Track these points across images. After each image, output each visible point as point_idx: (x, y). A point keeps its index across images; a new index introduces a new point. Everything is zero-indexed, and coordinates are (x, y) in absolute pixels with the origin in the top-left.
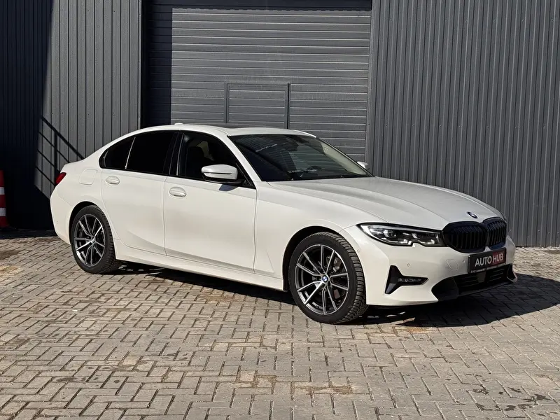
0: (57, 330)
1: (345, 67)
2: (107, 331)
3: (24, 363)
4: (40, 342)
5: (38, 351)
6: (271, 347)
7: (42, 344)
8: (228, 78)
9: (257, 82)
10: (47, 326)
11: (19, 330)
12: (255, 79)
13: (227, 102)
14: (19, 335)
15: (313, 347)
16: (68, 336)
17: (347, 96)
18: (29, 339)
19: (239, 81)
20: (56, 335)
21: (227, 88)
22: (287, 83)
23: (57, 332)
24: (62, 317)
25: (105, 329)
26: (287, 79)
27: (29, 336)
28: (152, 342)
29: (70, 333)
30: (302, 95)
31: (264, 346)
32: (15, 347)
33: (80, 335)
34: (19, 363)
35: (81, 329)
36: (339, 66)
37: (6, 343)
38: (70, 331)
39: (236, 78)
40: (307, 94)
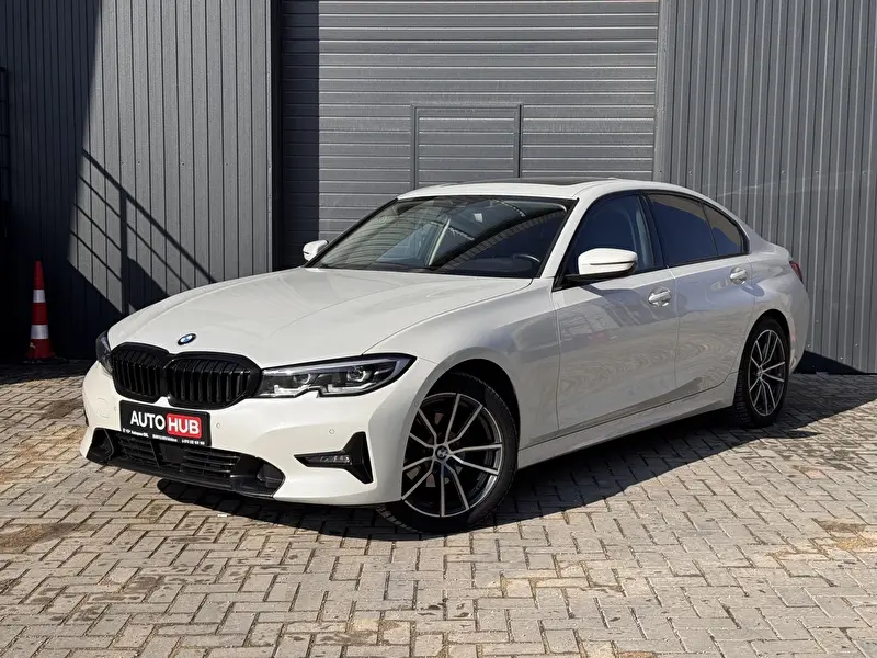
0: (205, 557)
1: (618, 74)
2: (296, 557)
3: (171, 631)
4: (184, 584)
5: (187, 604)
6: (611, 588)
7: (189, 589)
8: (416, 98)
9: (465, 103)
10: (183, 549)
11: (136, 557)
12: (461, 98)
13: (416, 138)
14: (140, 569)
15: (690, 585)
16: (229, 571)
17: (620, 123)
18: (161, 577)
19: (435, 103)
20: (208, 567)
21: (416, 113)
22: (516, 103)
23: (207, 562)
24: (203, 530)
25: (290, 554)
26: (516, 98)
27: (160, 571)
28: (388, 580)
29: (231, 563)
30: (542, 123)
31: (596, 585)
32: (142, 596)
33: (251, 567)
34: (161, 631)
35: (247, 554)
36: (606, 74)
37: (123, 587)
38: (229, 559)
39: (432, 98)
40: (550, 123)
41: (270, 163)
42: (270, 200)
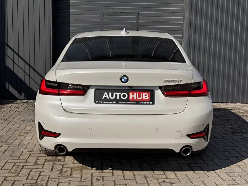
8: (102, 8)
9: (119, 11)
12: (118, 9)
13: (102, 23)
17: (171, 19)
19: (109, 11)
21: (102, 14)
22: (137, 11)
26: (137, 9)
39: (107, 9)
40: (148, 18)
41: (51, 30)
42: (51, 43)
